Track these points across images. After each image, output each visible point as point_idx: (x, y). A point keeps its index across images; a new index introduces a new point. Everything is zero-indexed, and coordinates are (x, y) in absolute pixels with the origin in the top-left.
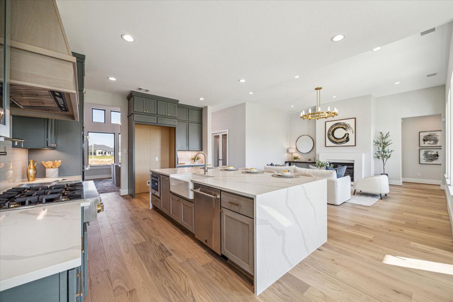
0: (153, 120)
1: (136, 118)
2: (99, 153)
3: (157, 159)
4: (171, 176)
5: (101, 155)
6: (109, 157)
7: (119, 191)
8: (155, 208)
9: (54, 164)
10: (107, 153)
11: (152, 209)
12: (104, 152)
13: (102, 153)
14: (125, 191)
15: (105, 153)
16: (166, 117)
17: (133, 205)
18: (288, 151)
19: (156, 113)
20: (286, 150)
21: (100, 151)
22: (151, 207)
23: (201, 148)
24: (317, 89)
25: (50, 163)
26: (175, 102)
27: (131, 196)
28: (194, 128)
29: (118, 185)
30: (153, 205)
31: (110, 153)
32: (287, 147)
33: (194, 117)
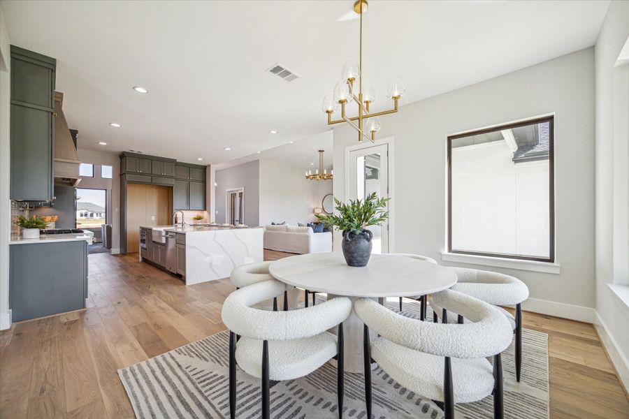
0: (147, 179)
1: (128, 177)
2: (82, 215)
3: (153, 218)
4: (154, 229)
5: (84, 218)
6: (98, 221)
7: (110, 252)
8: (145, 260)
9: (52, 219)
10: (95, 215)
11: (142, 261)
12: (89, 213)
13: (86, 215)
14: (116, 250)
15: (92, 215)
16: (161, 176)
17: (124, 260)
18: (314, 212)
19: (150, 172)
20: (312, 211)
21: (84, 212)
22: (140, 260)
23: (205, 207)
24: (320, 151)
25: (49, 218)
26: (173, 162)
27: (123, 254)
28: (196, 187)
29: (109, 246)
30: (143, 258)
31: (99, 214)
32: (313, 206)
33: (197, 175)
